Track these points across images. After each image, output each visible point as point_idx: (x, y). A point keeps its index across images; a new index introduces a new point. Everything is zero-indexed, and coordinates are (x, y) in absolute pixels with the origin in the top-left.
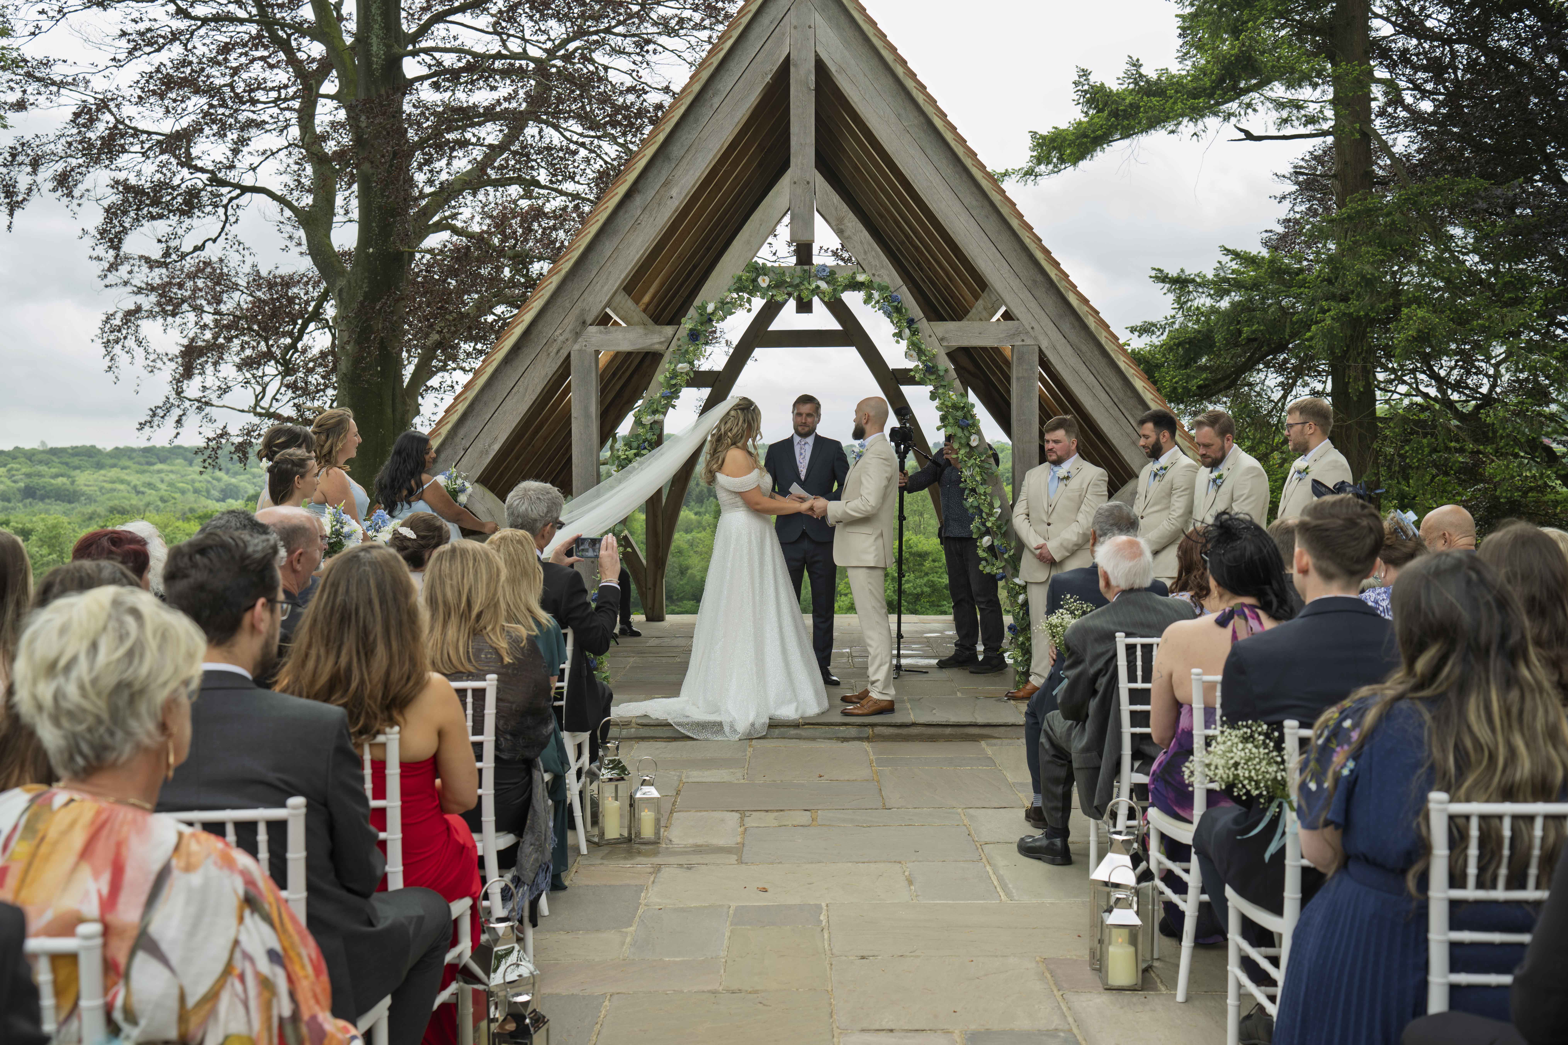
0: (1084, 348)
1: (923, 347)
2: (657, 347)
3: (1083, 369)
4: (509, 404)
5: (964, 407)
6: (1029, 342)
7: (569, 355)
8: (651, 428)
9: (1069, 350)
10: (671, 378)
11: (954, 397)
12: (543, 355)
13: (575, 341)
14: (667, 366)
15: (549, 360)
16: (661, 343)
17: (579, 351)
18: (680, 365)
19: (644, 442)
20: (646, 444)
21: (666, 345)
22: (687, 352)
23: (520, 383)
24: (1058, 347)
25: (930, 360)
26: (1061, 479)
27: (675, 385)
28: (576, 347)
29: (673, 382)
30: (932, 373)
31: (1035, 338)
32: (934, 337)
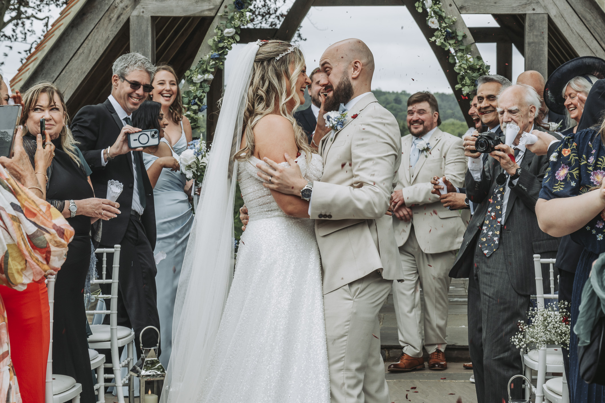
0: (589, 16)
1: (444, 15)
2: (207, 14)
3: (587, 35)
4: (75, 63)
5: (480, 69)
6: (539, 10)
7: (128, 20)
8: (201, 86)
9: (575, 18)
10: (219, 42)
11: (471, 60)
12: (106, 21)
13: (134, 8)
14: (215, 31)
15: (111, 25)
16: (210, 10)
17: (138, 16)
18: (227, 30)
19: (194, 98)
20: (196, 100)
21: (215, 11)
22: (233, 18)
23: (85, 45)
24: (565, 15)
25: (450, 26)
26: (421, 151)
27: (223, 48)
28: (135, 13)
29: (221, 45)
30: (452, 38)
31: (545, 8)
32: (454, 6)
